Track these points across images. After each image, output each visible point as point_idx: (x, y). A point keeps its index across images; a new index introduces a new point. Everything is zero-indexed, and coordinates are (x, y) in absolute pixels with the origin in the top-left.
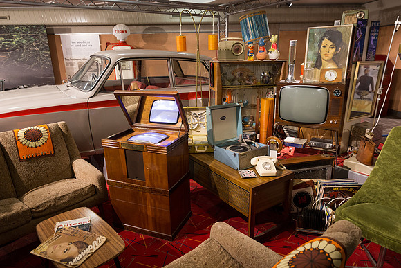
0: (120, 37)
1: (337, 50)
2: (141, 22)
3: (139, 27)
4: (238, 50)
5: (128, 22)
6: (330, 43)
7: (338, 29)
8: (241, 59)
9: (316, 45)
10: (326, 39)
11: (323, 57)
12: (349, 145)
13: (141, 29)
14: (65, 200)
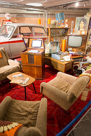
0: (8, 18)
1: (85, 25)
2: (15, 13)
3: (15, 14)
4: (56, 24)
5: (10, 13)
6: (83, 23)
7: (85, 18)
8: (57, 27)
9: (79, 23)
10: (82, 21)
11: (81, 27)
12: (86, 53)
13: (15, 15)
14: (11, 70)
